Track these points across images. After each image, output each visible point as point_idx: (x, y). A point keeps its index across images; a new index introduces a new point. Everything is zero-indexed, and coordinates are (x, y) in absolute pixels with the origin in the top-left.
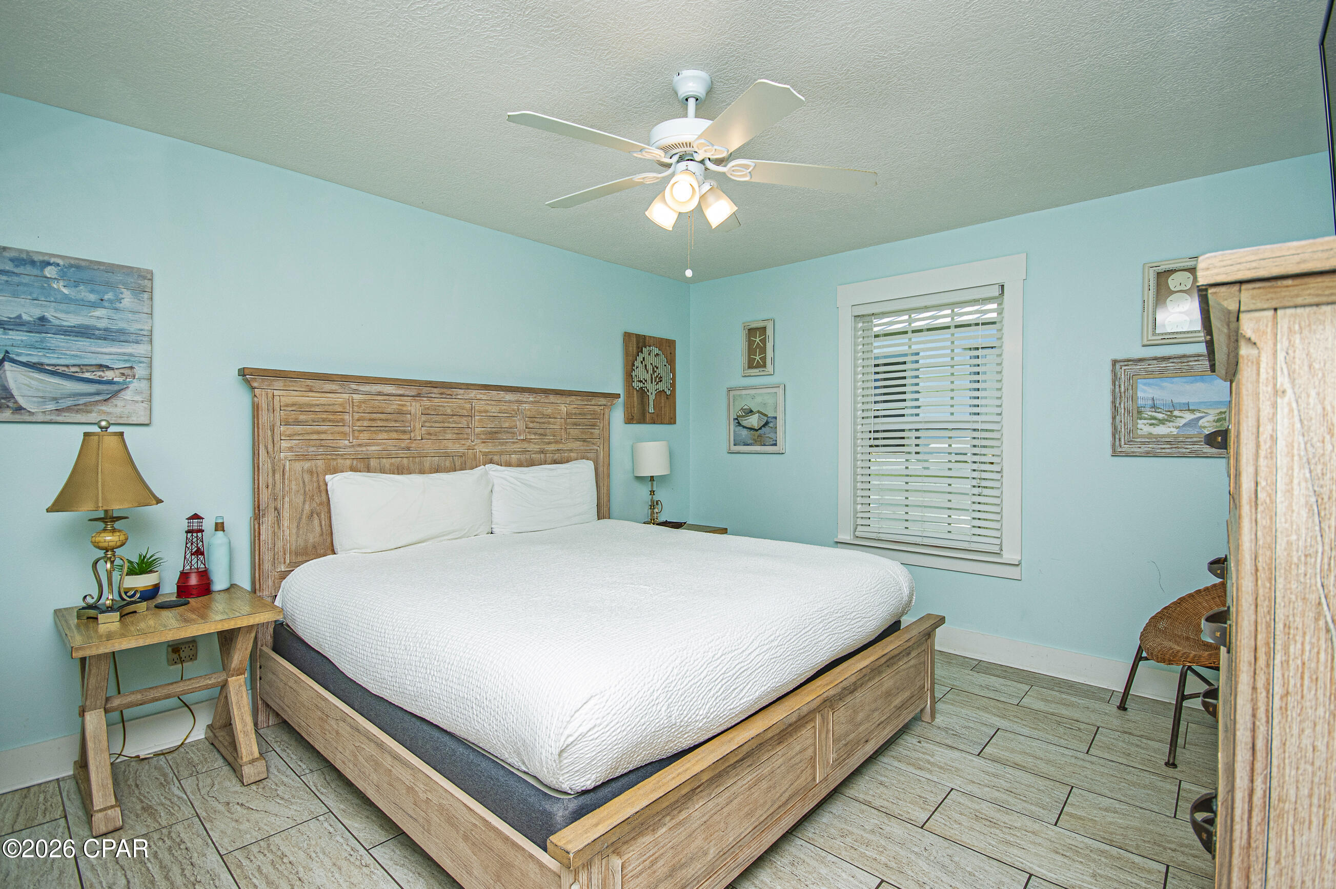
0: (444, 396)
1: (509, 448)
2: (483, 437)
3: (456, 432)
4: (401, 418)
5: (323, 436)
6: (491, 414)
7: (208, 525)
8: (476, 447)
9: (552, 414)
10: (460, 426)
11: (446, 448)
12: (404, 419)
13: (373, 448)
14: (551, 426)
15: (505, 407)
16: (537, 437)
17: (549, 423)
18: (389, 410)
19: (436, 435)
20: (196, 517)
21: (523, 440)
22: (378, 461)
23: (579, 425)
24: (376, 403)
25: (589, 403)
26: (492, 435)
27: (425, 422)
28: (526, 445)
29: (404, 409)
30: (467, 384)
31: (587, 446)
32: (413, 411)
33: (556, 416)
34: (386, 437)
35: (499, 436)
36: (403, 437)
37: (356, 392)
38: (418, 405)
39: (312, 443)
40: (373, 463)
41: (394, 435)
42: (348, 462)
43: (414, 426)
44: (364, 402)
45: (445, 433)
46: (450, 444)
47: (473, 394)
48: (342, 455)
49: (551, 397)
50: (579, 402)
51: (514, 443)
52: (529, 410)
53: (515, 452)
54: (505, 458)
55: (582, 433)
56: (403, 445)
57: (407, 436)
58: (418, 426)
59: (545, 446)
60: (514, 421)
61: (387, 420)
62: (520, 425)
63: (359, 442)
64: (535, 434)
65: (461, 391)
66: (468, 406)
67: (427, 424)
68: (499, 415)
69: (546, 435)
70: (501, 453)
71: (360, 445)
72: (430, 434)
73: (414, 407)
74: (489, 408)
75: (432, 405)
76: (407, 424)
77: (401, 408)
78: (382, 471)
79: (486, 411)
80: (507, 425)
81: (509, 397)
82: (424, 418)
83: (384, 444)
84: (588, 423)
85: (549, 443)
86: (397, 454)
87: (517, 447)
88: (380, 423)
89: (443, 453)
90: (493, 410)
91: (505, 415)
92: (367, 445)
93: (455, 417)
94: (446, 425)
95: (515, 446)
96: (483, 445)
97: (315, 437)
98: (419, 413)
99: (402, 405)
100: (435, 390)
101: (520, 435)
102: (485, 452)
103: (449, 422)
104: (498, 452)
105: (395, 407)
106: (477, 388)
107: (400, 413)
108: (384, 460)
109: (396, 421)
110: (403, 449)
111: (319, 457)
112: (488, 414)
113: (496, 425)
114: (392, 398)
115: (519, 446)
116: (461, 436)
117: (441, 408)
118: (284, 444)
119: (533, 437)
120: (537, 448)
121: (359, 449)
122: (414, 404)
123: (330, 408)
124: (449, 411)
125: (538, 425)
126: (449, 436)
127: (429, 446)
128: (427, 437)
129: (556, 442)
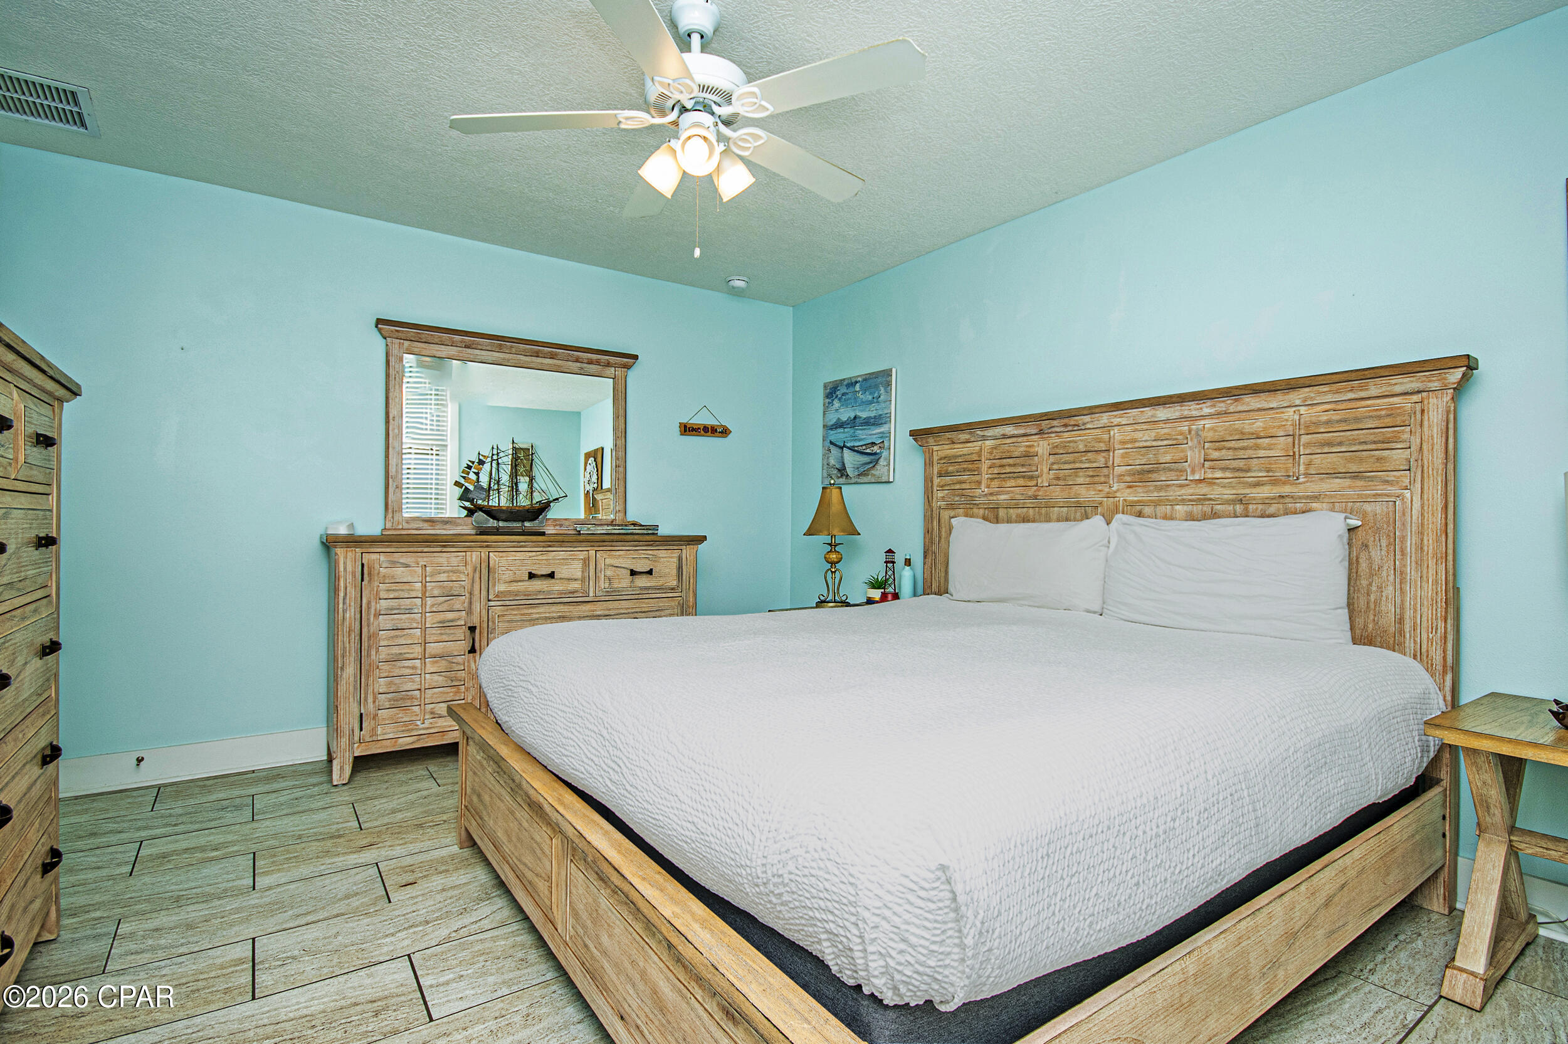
0: (1070, 428)
1: (1174, 493)
2: (1128, 479)
3: (1091, 474)
4: (1027, 461)
5: (964, 486)
6: (1141, 444)
7: (899, 559)
8: (1118, 494)
9: (1265, 429)
10: (1095, 465)
11: (1077, 496)
12: (1031, 462)
13: (1003, 497)
14: (1262, 453)
15: (1166, 431)
16: (1228, 474)
17: (1257, 447)
18: (1016, 454)
19: (1065, 480)
20: (890, 551)
21: (1200, 481)
22: (1005, 510)
23: (1340, 444)
24: (1006, 447)
25: (1363, 394)
26: (1142, 476)
27: (1053, 464)
28: (1204, 489)
29: (1032, 450)
30: (1090, 408)
31: (1366, 488)
32: (1040, 452)
33: (1273, 432)
34: (1014, 485)
35: (1154, 476)
36: (1030, 484)
37: (984, 438)
38: (1045, 443)
39: (957, 492)
40: (1002, 513)
41: (1021, 482)
42: (981, 512)
43: (1042, 470)
44: (995, 448)
45: (1076, 476)
46: (1082, 491)
47: (1105, 418)
48: (978, 505)
49: (1247, 399)
50: (1329, 398)
51: (1181, 486)
52: (1212, 429)
53: (1183, 502)
54: (1161, 510)
55: (1350, 460)
56: (1030, 493)
57: (1034, 483)
58: (1045, 470)
59: (1247, 491)
60: (1183, 451)
61: (1014, 465)
62: (1194, 455)
63: (991, 490)
64: (1224, 469)
65: (1087, 418)
66: (1106, 437)
67: (1055, 467)
68: (1155, 444)
69: (1248, 470)
70: (1157, 503)
71: (991, 494)
72: (1058, 478)
73: (1042, 447)
74: (1138, 435)
75: (1062, 442)
76: (1034, 468)
77: (1028, 449)
78: (1009, 521)
79: (1134, 441)
80: (1168, 458)
81: (1162, 413)
82: (1052, 459)
83: (1012, 492)
84: (1372, 438)
85: (1257, 485)
86: (1024, 503)
87: (1186, 492)
88: (1008, 470)
89: (1074, 502)
90: (1145, 437)
91: (1165, 443)
92: (998, 494)
93: (1089, 454)
94: (1077, 465)
95: (1183, 491)
96: (1128, 490)
97: (958, 487)
98: (1046, 453)
99: (1030, 446)
100: (1055, 423)
101: (1193, 472)
102: (1132, 501)
103: (1081, 462)
104: (1151, 501)
105: (1022, 449)
106: (1104, 409)
107: (1027, 455)
108: (1011, 511)
109: (1023, 465)
110: (1030, 498)
111: (961, 506)
112: (1137, 445)
113: (1149, 459)
114: (1020, 439)
115: (1191, 491)
116: (1096, 479)
117: (1071, 444)
118: (940, 494)
119: (1219, 474)
120: (1228, 493)
121: (991, 498)
122: (1041, 443)
123: (968, 458)
124: (1081, 447)
125: (1231, 453)
126: (1080, 480)
127: (1057, 492)
128: (1055, 482)
129: (1275, 482)
